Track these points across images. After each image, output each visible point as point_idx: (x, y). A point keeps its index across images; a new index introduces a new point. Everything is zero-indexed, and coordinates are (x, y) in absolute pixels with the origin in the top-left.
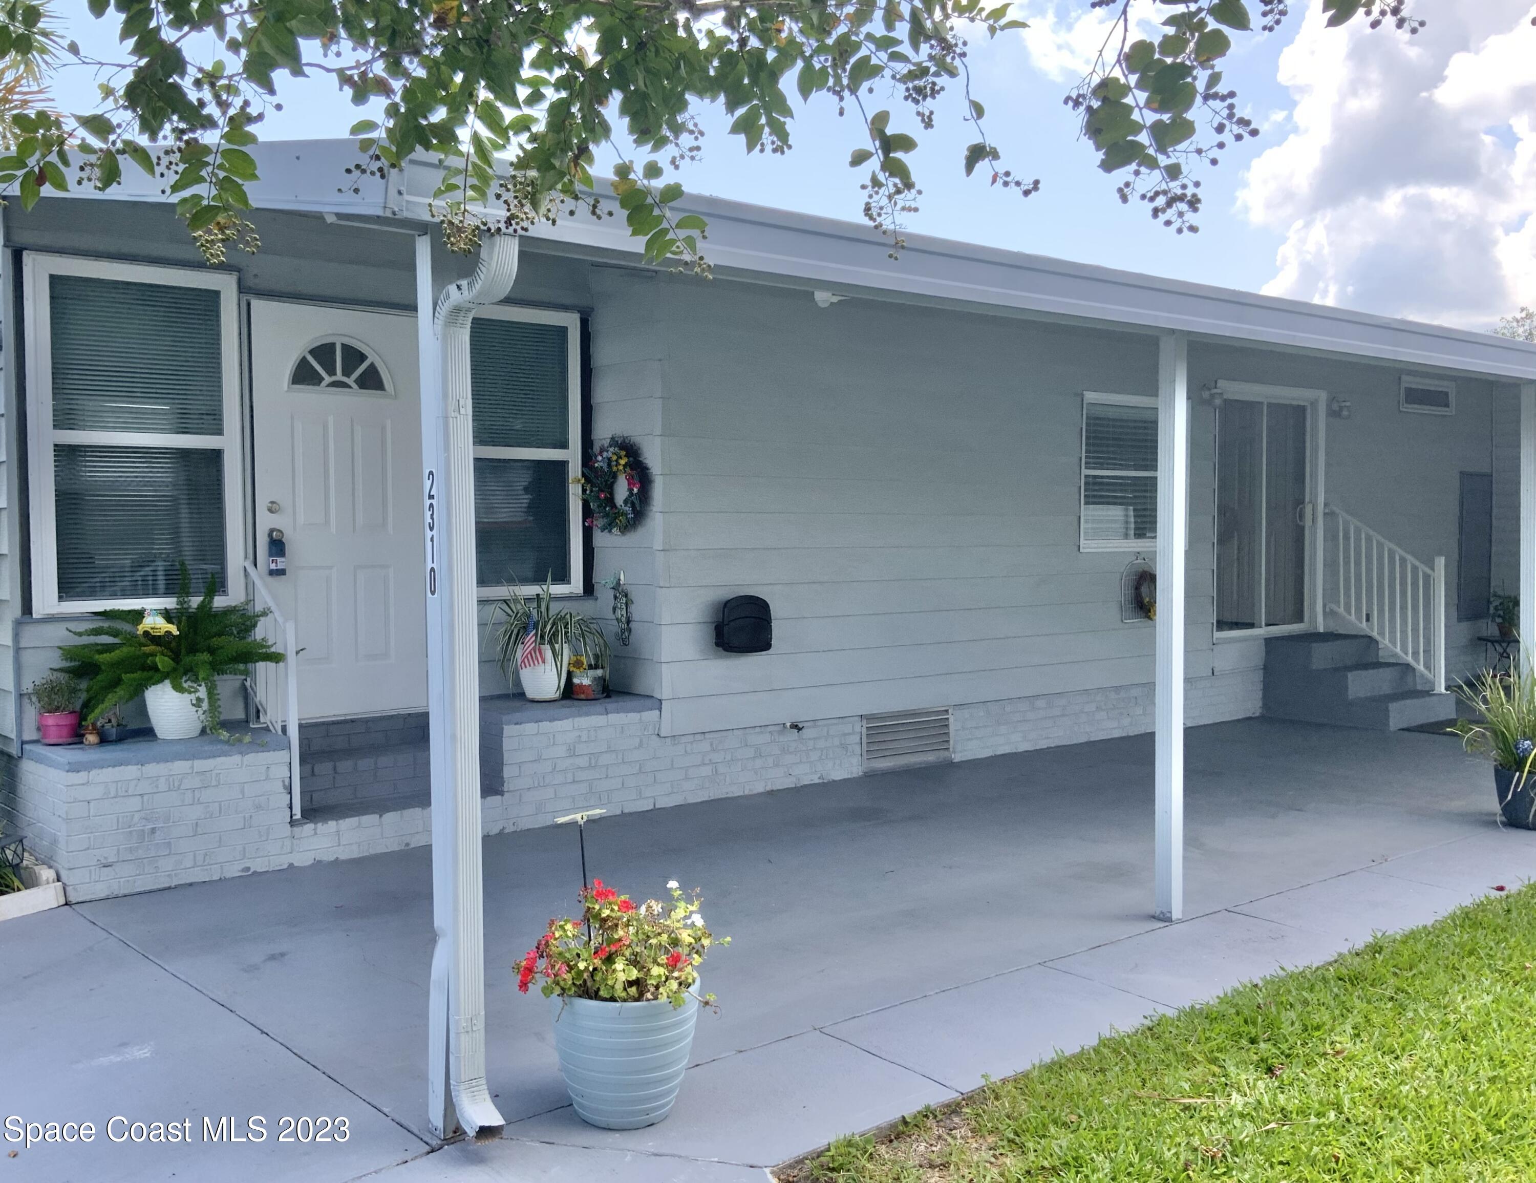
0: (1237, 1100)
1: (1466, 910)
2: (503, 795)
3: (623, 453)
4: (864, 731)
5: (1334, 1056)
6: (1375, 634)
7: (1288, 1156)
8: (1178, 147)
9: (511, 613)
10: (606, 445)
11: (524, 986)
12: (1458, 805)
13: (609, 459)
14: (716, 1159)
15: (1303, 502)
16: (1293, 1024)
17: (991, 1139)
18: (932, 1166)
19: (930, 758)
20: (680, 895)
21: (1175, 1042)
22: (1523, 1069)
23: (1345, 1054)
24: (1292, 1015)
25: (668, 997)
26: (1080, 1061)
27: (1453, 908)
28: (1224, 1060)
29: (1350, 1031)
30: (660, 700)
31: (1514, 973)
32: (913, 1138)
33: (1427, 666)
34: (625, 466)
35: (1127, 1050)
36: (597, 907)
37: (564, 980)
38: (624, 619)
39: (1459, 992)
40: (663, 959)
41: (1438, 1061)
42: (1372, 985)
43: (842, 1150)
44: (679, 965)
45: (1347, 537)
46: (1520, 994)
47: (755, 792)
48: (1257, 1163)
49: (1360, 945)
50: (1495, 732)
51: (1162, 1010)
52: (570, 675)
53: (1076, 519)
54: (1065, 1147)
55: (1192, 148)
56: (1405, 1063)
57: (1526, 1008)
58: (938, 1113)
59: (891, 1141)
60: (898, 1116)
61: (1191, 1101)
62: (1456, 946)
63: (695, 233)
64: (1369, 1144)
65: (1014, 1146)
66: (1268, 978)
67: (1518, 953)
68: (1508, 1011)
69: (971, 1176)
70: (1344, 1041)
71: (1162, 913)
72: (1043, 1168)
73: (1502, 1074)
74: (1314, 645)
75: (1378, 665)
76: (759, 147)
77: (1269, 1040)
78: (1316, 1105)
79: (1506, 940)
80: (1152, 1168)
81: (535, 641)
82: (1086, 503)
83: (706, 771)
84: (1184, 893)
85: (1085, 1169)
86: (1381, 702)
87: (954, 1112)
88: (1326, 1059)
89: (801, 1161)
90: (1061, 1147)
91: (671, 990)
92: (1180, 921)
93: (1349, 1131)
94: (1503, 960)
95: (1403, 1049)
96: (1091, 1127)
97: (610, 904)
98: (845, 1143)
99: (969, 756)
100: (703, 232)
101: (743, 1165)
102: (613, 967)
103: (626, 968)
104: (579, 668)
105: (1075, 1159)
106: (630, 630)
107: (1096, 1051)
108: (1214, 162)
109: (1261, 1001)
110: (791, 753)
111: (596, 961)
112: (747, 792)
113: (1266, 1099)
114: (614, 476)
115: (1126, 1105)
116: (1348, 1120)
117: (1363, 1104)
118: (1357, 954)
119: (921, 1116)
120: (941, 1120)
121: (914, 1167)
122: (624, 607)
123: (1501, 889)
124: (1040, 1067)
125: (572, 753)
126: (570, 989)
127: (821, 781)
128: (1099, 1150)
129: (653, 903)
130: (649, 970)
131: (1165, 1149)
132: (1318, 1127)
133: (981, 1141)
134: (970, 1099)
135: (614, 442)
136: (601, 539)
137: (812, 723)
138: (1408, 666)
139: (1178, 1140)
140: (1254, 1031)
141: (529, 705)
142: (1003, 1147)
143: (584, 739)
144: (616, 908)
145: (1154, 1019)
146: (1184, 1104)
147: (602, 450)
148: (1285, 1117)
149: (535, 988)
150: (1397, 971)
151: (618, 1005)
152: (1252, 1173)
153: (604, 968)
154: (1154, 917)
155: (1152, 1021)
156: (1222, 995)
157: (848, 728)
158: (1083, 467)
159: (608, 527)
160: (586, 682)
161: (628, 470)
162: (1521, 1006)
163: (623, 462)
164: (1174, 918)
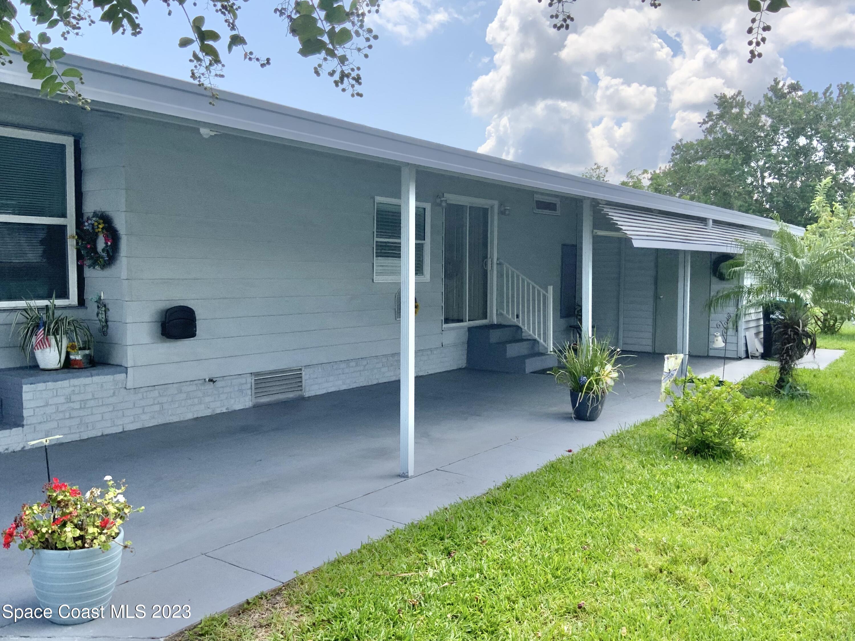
0: (431, 572)
1: (552, 463)
2: (23, 427)
3: (101, 221)
4: (253, 381)
5: (481, 544)
6: (520, 325)
7: (453, 599)
8: (345, 46)
9: (28, 317)
10: (91, 217)
11: (7, 545)
12: (554, 409)
13: (93, 225)
14: (131, 636)
15: (487, 257)
16: (463, 528)
17: (296, 607)
18: (261, 626)
19: (291, 395)
20: (113, 484)
21: (401, 543)
22: (572, 543)
23: (487, 542)
24: (463, 523)
25: (99, 545)
26: (350, 559)
27: (546, 462)
28: (426, 551)
29: (490, 529)
30: (126, 368)
31: (572, 494)
32: (252, 611)
33: (545, 341)
34: (102, 229)
35: (376, 550)
36: (55, 494)
37: (33, 539)
38: (103, 320)
39: (545, 505)
40: (98, 523)
41: (532, 542)
42: (504, 505)
43: (208, 623)
44: (108, 526)
45: (507, 277)
46: (574, 504)
47: (186, 419)
48: (437, 605)
49: (499, 484)
50: (570, 372)
51: (396, 526)
52: (68, 354)
53: (371, 265)
54: (335, 608)
55: (354, 47)
56: (516, 544)
57: (576, 512)
58: (268, 596)
59: (239, 614)
60: (244, 600)
61: (406, 574)
62: (545, 482)
63: (76, 80)
64: (494, 589)
65: (308, 609)
66: (453, 504)
67: (574, 483)
68: (567, 514)
69: (283, 629)
70: (487, 536)
71: (403, 473)
72: (323, 620)
73: (562, 547)
74: (491, 331)
75: (522, 340)
76: (121, 30)
77: (450, 537)
78: (470, 571)
79: (569, 477)
80: (382, 615)
81: (44, 333)
82: (377, 256)
83: (157, 408)
84: (415, 461)
85: (345, 619)
86: (522, 359)
87: (278, 594)
88: (477, 546)
89: (182, 632)
90: (333, 608)
91: (101, 541)
92: (412, 477)
93: (486, 583)
94: (567, 488)
95: (516, 537)
96: (352, 594)
97: (64, 492)
98: (211, 619)
99: (312, 393)
100: (81, 79)
101: (148, 638)
102: (64, 530)
103: (73, 530)
104: (73, 349)
105: (341, 614)
106: (107, 326)
107: (359, 552)
108: (366, 56)
109: (447, 517)
110: (209, 396)
111: (53, 527)
112: (182, 419)
113: (445, 570)
114: (97, 235)
115: (371, 581)
116: (485, 578)
117: (493, 568)
118: (498, 489)
119: (257, 599)
120: (270, 599)
121: (251, 628)
122: (104, 313)
123: (570, 451)
124: (329, 563)
125: (69, 400)
126: (37, 544)
127: (227, 411)
128: (354, 607)
129: (94, 490)
130: (87, 530)
131: (390, 602)
132: (470, 582)
133: (291, 609)
134: (287, 585)
135: (95, 214)
136: (88, 272)
137: (221, 379)
138: (535, 340)
139: (397, 597)
140: (442, 533)
141: (40, 372)
142: (303, 611)
143: (76, 392)
144: (68, 494)
145: (392, 531)
146: (402, 577)
147: (88, 219)
148: (454, 578)
149: (14, 545)
150: (517, 496)
151: (68, 552)
152: (434, 611)
153: (59, 530)
154: (399, 476)
155: (391, 532)
156: (428, 515)
157: (243, 381)
158: (375, 236)
159: (93, 265)
160: (79, 357)
161: (104, 231)
162: (574, 511)
163: (101, 226)
164: (409, 475)
